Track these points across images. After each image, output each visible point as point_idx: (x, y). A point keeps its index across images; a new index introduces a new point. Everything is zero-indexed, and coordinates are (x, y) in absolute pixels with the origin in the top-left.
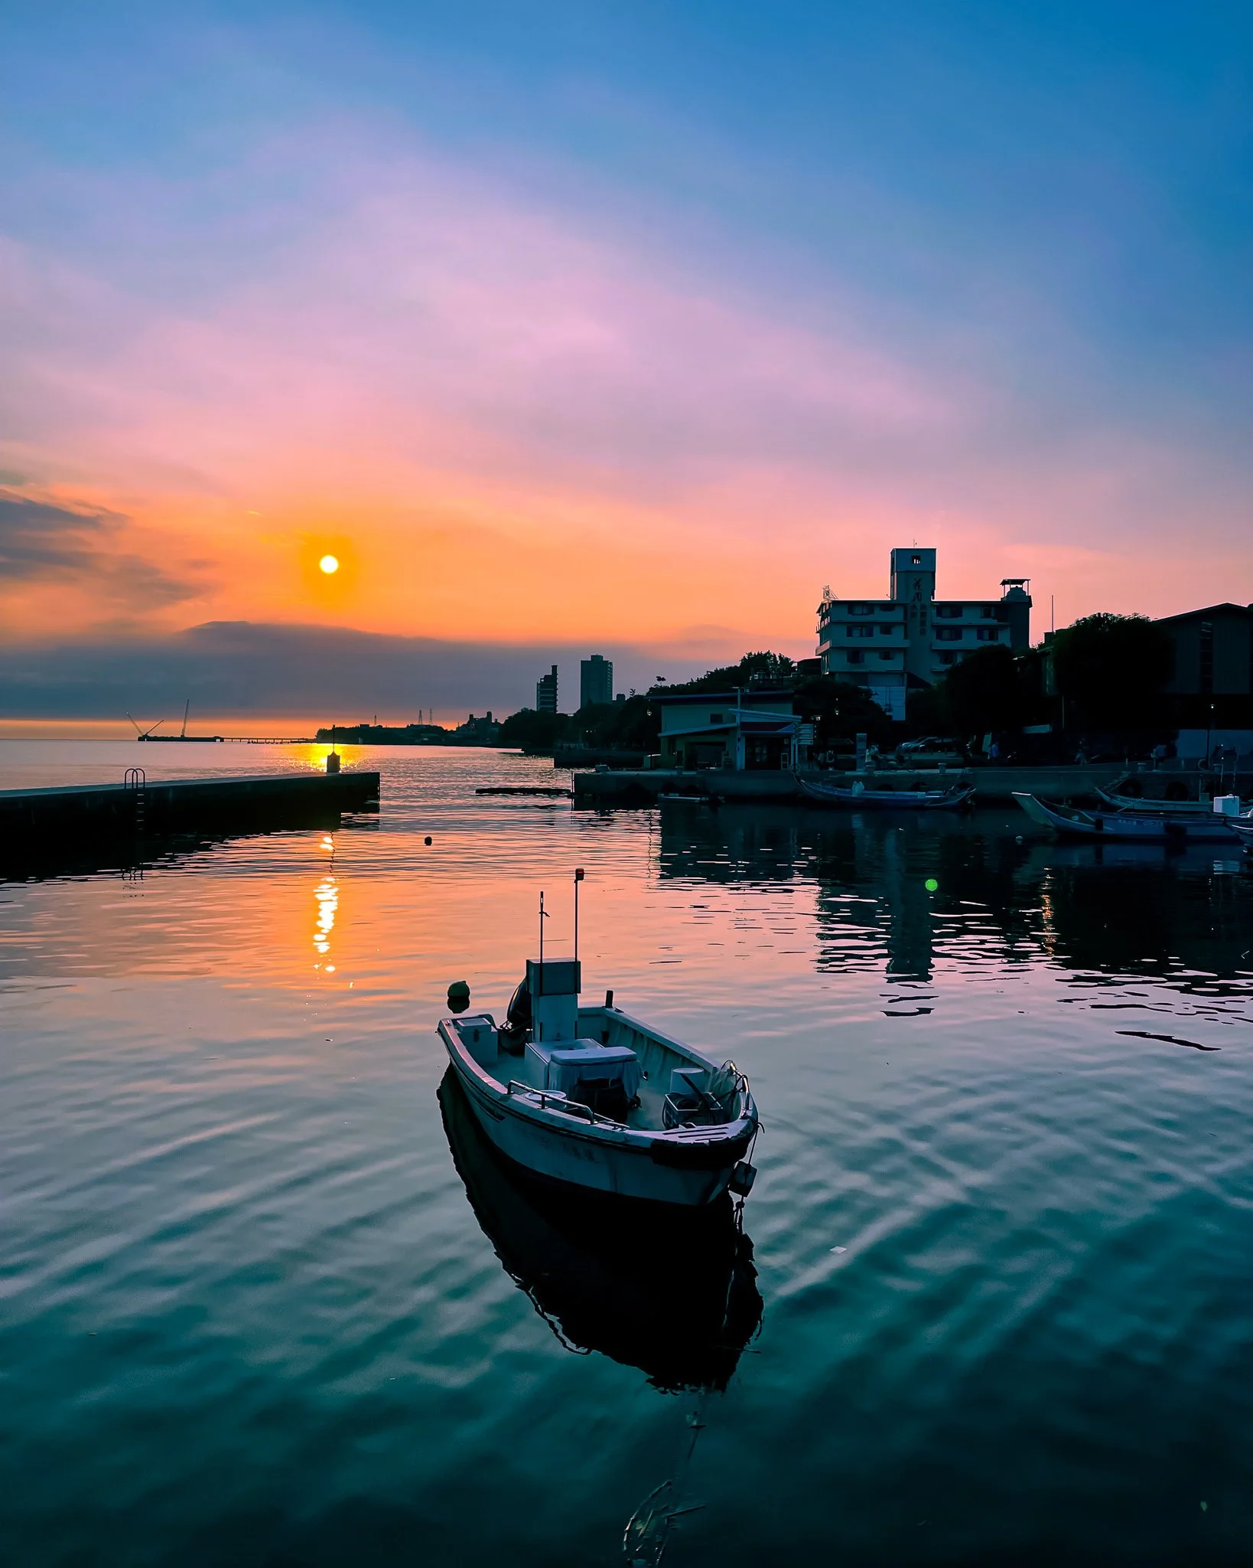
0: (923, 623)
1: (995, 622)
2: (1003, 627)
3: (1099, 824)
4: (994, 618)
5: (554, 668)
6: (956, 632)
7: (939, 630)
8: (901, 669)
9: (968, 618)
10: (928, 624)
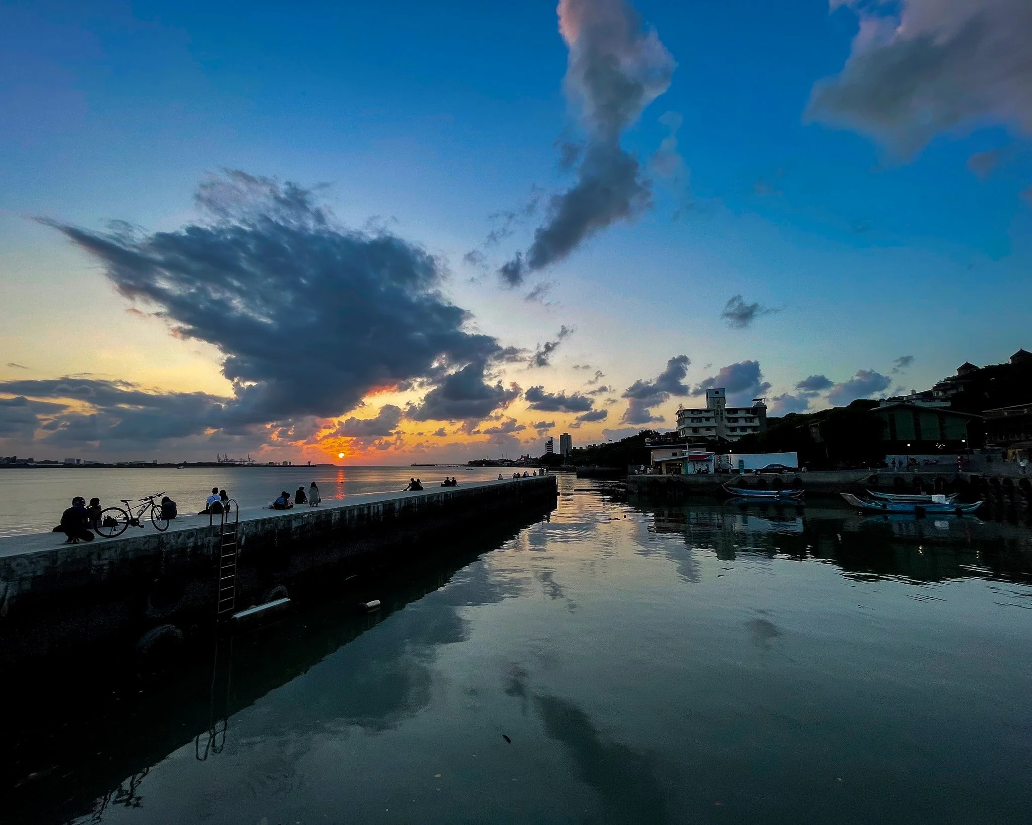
0: (722, 417)
1: (752, 415)
2: (755, 417)
3: (884, 506)
4: (751, 414)
5: (552, 438)
6: (736, 420)
7: (729, 419)
8: (715, 434)
9: (741, 414)
10: (724, 417)
